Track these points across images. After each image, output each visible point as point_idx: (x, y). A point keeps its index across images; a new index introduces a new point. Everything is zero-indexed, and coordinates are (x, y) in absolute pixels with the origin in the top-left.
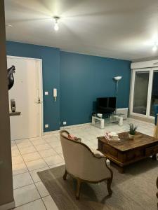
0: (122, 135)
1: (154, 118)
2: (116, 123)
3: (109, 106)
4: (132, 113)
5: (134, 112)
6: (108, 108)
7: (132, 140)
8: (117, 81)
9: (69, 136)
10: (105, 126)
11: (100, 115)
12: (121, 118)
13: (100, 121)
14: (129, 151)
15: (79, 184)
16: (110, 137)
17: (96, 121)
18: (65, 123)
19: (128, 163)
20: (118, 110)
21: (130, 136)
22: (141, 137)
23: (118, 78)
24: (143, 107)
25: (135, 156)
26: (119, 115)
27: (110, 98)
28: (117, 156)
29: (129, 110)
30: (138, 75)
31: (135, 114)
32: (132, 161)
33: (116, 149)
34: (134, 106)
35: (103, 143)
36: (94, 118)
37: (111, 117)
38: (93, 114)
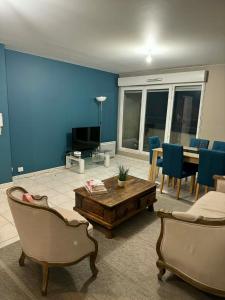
0: (109, 183)
1: (148, 154)
2: (101, 163)
3: (91, 140)
4: (121, 148)
5: (123, 146)
6: (89, 142)
7: (123, 187)
8: (100, 102)
10: (86, 168)
11: (78, 153)
12: (108, 157)
13: (78, 163)
14: (119, 205)
15: (45, 272)
16: (93, 187)
17: (72, 162)
18: (21, 169)
19: (119, 222)
20: (104, 145)
21: (120, 182)
22: (133, 183)
23: (102, 99)
24: (134, 140)
25: (126, 212)
26: (105, 152)
27: (92, 128)
28: (103, 215)
29: (117, 144)
30: (128, 95)
31: (124, 149)
32: (123, 219)
33: (101, 205)
35: (83, 197)
36: (69, 158)
37: (93, 156)
38: (68, 153)
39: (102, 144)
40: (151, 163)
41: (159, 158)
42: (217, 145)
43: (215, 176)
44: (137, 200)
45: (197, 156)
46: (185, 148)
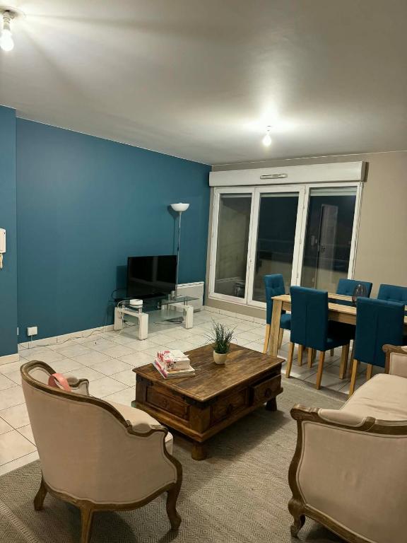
0: (196, 356)
1: (264, 305)
2: (178, 321)
3: (159, 279)
4: (213, 295)
5: (216, 291)
6: (155, 283)
7: (222, 366)
8: (178, 213)
9: (53, 380)
10: (150, 330)
11: (137, 303)
12: (190, 309)
13: (136, 320)
14: (217, 397)
15: (86, 520)
16: (169, 364)
17: (126, 318)
18: (33, 331)
19: (215, 430)
20: (183, 289)
21: (217, 357)
22: (241, 358)
23: (181, 207)
24: (237, 280)
25: (230, 411)
26: (185, 300)
27: (160, 258)
28: (186, 416)
29: (205, 287)
30: (227, 201)
31: (220, 297)
32: (225, 424)
33: (185, 397)
34: (218, 276)
35: (152, 383)
36: (119, 311)
37: (163, 307)
38: (117, 301)
39: (179, 287)
40: (269, 321)
41: (283, 312)
42: (387, 291)
43: (386, 347)
44: (247, 389)
45: (353, 310)
46: (330, 296)
